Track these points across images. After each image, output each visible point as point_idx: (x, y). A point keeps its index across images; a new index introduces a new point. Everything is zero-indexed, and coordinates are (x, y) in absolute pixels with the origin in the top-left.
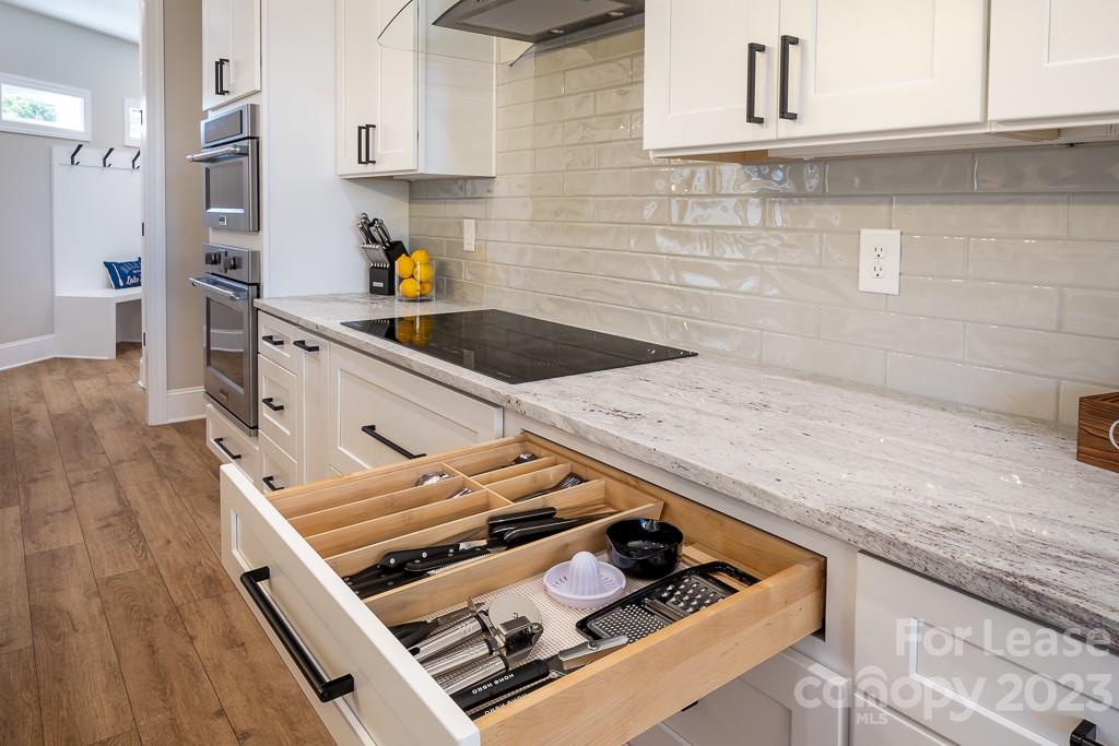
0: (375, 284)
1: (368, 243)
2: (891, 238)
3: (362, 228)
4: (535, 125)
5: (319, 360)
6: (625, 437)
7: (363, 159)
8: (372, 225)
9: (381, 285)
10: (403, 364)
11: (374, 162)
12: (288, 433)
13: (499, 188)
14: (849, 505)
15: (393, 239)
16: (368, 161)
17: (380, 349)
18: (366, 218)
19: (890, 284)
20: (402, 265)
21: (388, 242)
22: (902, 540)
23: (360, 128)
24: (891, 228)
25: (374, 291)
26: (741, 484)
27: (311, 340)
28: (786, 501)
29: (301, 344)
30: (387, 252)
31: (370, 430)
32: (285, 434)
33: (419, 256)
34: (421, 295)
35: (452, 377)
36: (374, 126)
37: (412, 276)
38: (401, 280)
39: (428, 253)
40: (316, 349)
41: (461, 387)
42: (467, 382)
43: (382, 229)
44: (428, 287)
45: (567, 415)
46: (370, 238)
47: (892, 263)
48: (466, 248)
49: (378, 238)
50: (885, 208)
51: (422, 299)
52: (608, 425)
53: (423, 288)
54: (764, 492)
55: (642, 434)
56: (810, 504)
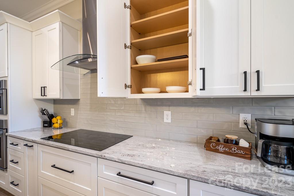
0: (45, 125)
1: (43, 115)
2: (169, 113)
3: (41, 112)
4: (91, 88)
5: (33, 149)
6: (136, 162)
7: (43, 94)
8: (44, 110)
9: (47, 125)
10: (66, 149)
11: (46, 96)
12: (21, 169)
13: (81, 102)
14: (187, 170)
15: (50, 113)
16: (44, 95)
17: (57, 145)
18: (42, 109)
19: (169, 121)
20: (54, 120)
21: (49, 115)
22: (200, 176)
23: (42, 87)
24: (169, 111)
25: (44, 126)
26: (165, 169)
27: (30, 144)
28: (176, 172)
29: (26, 145)
30: (49, 117)
31: (54, 166)
32: (20, 169)
33: (58, 118)
34: (60, 127)
35: (83, 151)
36: (46, 87)
37: (57, 123)
38: (53, 124)
39: (61, 117)
40: (33, 146)
41: (86, 154)
42: (88, 152)
43: (47, 111)
44: (61, 125)
45: (119, 158)
46: (43, 114)
47: (170, 117)
48: (72, 115)
49: (46, 114)
50: (168, 107)
51: (60, 128)
52: (130, 159)
53: (60, 125)
54: (170, 170)
55: (138, 160)
56: (181, 172)
